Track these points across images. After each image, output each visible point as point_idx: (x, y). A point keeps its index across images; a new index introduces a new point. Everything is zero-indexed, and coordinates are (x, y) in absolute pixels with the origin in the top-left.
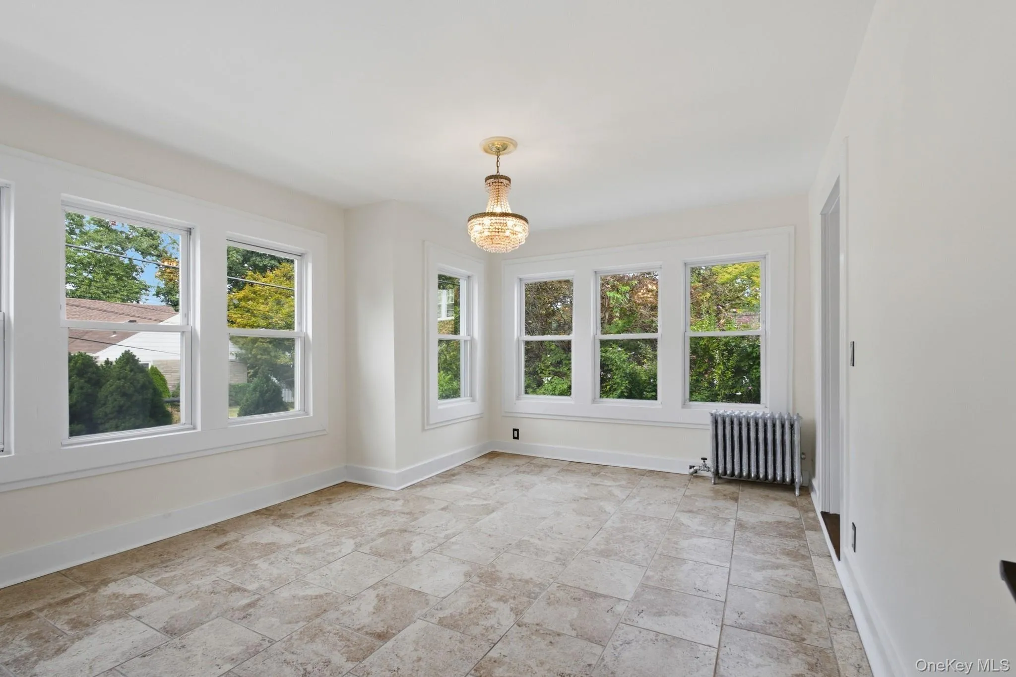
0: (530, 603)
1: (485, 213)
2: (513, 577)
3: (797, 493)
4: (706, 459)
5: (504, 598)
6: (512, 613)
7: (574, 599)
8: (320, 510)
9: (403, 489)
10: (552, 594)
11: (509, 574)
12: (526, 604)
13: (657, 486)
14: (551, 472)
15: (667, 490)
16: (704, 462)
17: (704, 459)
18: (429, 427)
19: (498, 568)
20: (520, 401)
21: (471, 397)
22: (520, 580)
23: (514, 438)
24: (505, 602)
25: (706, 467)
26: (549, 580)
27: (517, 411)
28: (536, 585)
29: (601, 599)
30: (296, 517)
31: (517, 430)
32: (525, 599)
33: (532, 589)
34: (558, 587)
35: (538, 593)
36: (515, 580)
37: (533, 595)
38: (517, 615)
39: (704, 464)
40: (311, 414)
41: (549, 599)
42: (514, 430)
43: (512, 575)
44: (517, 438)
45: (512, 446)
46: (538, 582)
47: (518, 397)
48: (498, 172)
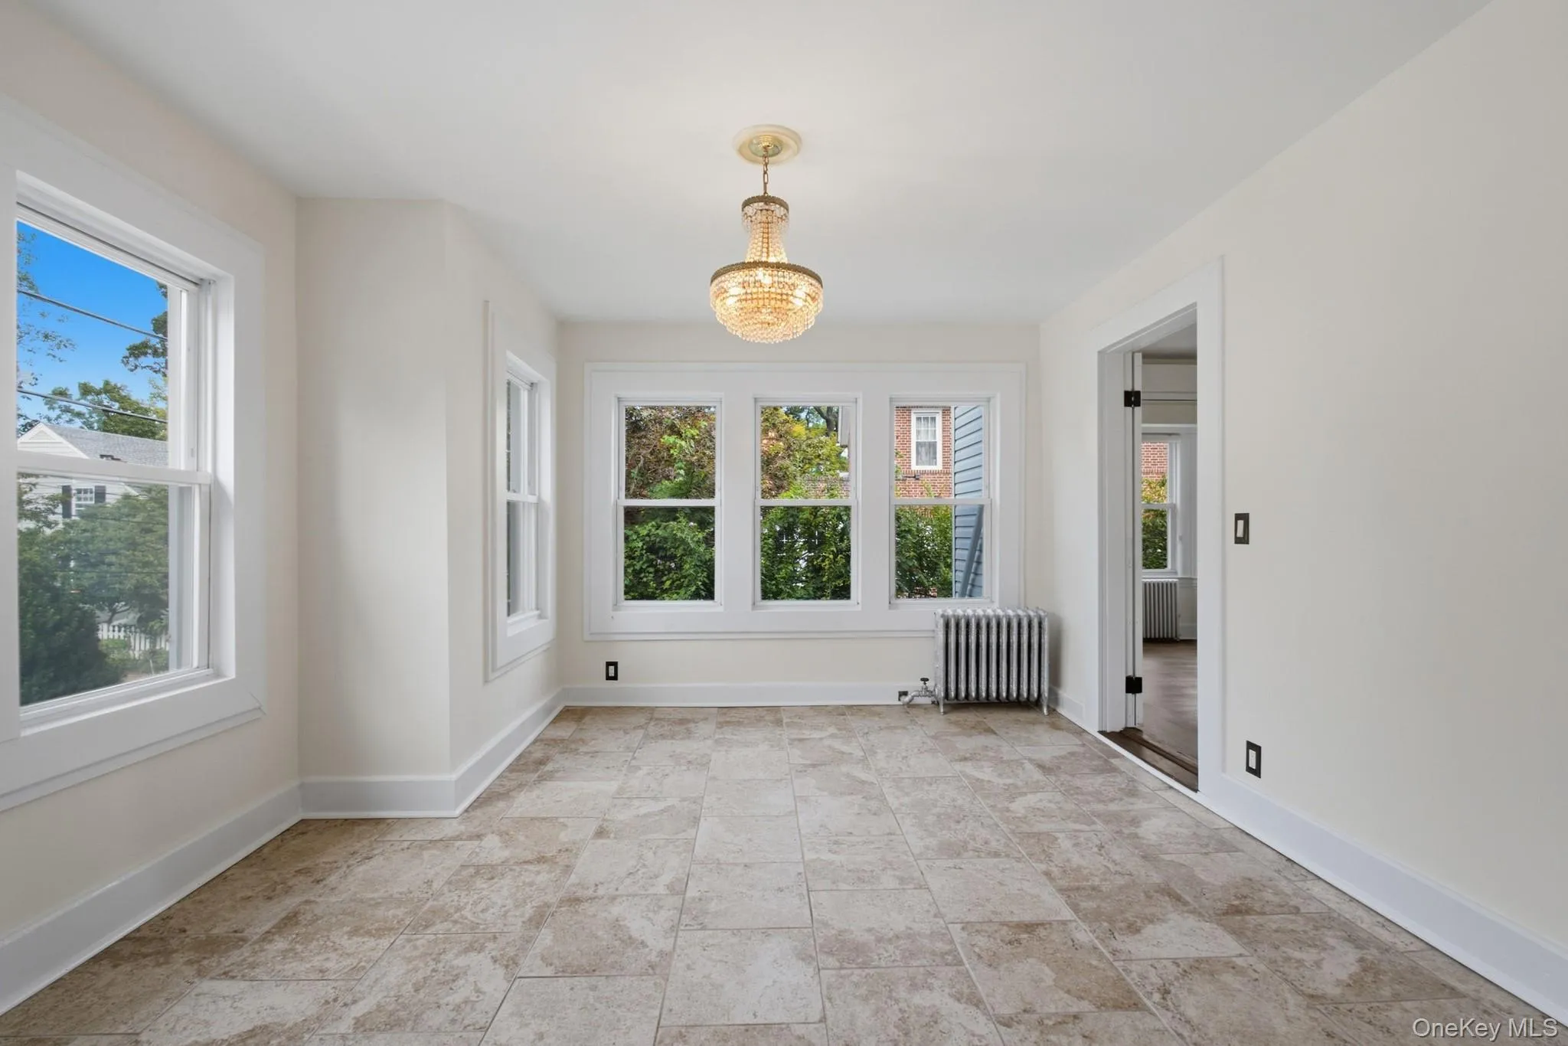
1: (744, 263)
3: (1045, 711)
4: (927, 680)
8: (307, 902)
9: (466, 811)
13: (881, 729)
14: (705, 728)
15: (899, 731)
16: (925, 684)
17: (925, 680)
18: (497, 674)
20: (618, 612)
21: (537, 609)
23: (608, 678)
25: (928, 691)
27: (615, 631)
30: (255, 938)
31: (615, 664)
39: (924, 687)
40: (231, 673)
42: (609, 664)
44: (615, 678)
45: (609, 694)
47: (616, 606)
48: (765, 193)
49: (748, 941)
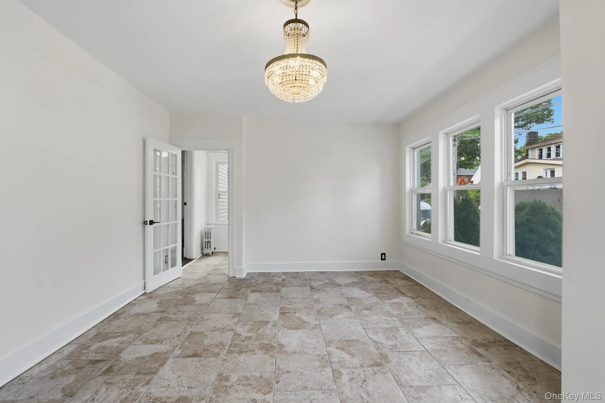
0: (232, 340)
2: (253, 353)
5: (248, 339)
6: (239, 333)
7: (207, 350)
10: (222, 349)
11: (256, 354)
12: (234, 339)
19: (267, 356)
22: (246, 352)
24: (246, 338)
26: (227, 357)
28: (234, 352)
29: (190, 354)
32: (237, 342)
33: (236, 348)
34: (220, 354)
35: (231, 347)
36: (249, 351)
37: (233, 345)
38: (236, 333)
41: (223, 346)
43: (254, 353)
46: (234, 353)
49: (301, 350)
